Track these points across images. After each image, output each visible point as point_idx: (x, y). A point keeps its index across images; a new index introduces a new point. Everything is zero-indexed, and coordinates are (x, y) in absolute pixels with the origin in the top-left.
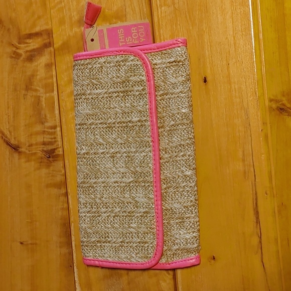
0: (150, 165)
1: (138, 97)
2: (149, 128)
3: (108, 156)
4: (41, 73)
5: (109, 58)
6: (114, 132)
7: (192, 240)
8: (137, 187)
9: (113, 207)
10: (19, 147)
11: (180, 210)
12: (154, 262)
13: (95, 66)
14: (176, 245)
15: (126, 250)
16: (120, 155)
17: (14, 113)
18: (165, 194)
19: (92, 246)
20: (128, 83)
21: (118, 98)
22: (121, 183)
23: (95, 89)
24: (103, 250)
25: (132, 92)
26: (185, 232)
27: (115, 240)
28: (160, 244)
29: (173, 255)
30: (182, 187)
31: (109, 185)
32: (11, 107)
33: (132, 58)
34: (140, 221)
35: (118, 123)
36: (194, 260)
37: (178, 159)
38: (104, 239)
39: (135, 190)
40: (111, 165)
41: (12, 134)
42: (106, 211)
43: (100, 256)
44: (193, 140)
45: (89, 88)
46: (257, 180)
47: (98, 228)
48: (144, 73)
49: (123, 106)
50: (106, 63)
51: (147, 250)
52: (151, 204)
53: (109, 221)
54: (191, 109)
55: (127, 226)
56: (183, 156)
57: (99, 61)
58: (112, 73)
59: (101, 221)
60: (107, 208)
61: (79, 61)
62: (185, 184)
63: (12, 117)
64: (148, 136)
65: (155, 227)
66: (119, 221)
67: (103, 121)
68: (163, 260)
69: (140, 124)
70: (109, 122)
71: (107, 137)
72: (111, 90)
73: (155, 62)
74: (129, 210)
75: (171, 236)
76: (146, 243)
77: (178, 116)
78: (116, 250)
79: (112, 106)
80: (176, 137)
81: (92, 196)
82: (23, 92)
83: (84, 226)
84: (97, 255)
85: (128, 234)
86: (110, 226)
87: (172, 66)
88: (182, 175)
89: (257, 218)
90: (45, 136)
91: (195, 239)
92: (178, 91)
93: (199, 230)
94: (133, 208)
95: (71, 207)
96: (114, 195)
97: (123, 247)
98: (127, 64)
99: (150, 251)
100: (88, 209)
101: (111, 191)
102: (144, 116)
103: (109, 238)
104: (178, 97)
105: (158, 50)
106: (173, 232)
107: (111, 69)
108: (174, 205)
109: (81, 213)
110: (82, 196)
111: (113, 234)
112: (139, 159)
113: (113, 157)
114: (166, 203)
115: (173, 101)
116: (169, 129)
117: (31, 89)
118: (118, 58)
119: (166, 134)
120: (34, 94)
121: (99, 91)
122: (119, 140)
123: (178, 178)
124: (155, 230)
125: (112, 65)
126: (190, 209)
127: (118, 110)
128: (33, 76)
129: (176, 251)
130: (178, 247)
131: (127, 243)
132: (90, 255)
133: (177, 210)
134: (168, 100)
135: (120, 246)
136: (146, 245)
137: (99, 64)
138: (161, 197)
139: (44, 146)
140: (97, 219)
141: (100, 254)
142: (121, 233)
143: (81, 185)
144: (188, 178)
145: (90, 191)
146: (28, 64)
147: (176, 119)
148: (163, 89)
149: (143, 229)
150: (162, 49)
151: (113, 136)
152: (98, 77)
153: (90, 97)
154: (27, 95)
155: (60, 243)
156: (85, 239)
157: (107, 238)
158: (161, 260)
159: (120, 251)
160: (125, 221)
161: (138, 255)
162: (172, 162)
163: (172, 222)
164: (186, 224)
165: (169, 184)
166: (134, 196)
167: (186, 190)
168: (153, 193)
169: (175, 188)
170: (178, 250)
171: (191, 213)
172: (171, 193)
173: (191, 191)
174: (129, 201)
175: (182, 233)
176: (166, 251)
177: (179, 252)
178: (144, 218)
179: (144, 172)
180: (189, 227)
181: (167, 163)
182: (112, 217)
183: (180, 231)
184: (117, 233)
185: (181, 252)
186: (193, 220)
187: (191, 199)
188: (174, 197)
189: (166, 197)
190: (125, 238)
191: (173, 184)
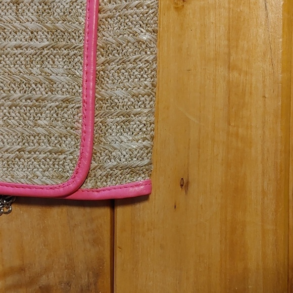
7: (141, 152)
8: (54, 56)
9: (9, 91)
11: (126, 100)
12: (72, 186)
14: (112, 160)
15: (25, 164)
18: (102, 73)
22: (27, 48)
26: (130, 138)
27: (8, 147)
28: (86, 154)
29: (107, 177)
30: (132, 60)
31: (6, 52)
34: (55, 115)
36: (142, 187)
37: (130, 11)
39: (51, 62)
40: (12, 17)
51: (63, 165)
52: (77, 87)
55: (31, 124)
56: (137, 7)
62: (137, 56)
65: (80, 126)
66: (18, 114)
68: (89, 185)
74: (37, 97)
75: (105, 144)
76: (62, 152)
78: (9, 164)
85: (32, 138)
88: (133, 41)
91: (146, 151)
93: (152, 138)
94: (44, 93)
96: (13, 70)
97: (22, 160)
99: (68, 167)
101: (8, 62)
106: (110, 137)
108: (116, 92)
111: (6, 136)
112: (61, 6)
114: (103, 89)
123: (127, 45)
124: (80, 131)
126: (142, 99)
129: (111, 169)
130: (115, 163)
131: (30, 152)
133: (121, 100)
135: (17, 157)
136: (62, 157)
138: (94, 78)
142: (20, 134)
149: (59, 129)
158: (84, 185)
159: (16, 166)
160: (28, 114)
161: (47, 173)
162: (119, 18)
163: (109, 120)
164: (133, 125)
165: (110, 56)
166: (49, 71)
167: (139, 66)
168: (81, 68)
169: (120, 62)
170: (116, 168)
171: (143, 106)
172: (113, 71)
173: (146, 69)
174: (38, 80)
175: (125, 140)
176: (94, 169)
177: (116, 171)
178: (62, 110)
179: (70, 31)
180: (137, 130)
181: (109, 20)
182: (7, 108)
183: (121, 137)
184: (14, 134)
185: (119, 172)
186: (145, 118)
187: (146, 82)
188: (117, 78)
189: (103, 79)
190: (26, 144)
191: (117, 55)
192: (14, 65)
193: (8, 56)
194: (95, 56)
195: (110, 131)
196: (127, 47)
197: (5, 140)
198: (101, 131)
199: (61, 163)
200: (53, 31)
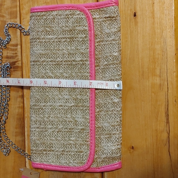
0: (88, 94)
1: (81, 43)
2: (89, 66)
5: (60, 12)
6: (61, 68)
7: (117, 151)
8: (77, 110)
9: (57, 125)
11: (109, 128)
12: (87, 167)
13: (48, 17)
15: (65, 157)
18: (98, 116)
19: (39, 153)
20: (74, 32)
21: (65, 42)
22: (64, 106)
23: (48, 35)
24: (48, 157)
25: (77, 38)
26: (112, 145)
27: (58, 149)
28: (92, 153)
29: (102, 162)
30: (111, 111)
31: (55, 108)
33: (79, 12)
34: (78, 135)
35: (64, 62)
36: (118, 165)
38: (49, 148)
39: (75, 113)
40: (58, 93)
42: (52, 128)
43: (45, 161)
44: (121, 76)
45: (43, 34)
46: (169, 91)
47: (45, 140)
48: (87, 25)
49: (70, 49)
50: (58, 16)
51: (82, 157)
52: (87, 123)
53: (54, 135)
54: (120, 53)
55: (67, 139)
57: (52, 14)
58: (62, 23)
59: (47, 135)
60: (53, 125)
61: (36, 13)
62: (113, 109)
64: (87, 72)
65: (89, 140)
66: (61, 135)
67: (52, 59)
68: (94, 166)
69: (81, 63)
70: (57, 60)
71: (56, 71)
72: (60, 36)
73: (94, 16)
74: (70, 127)
75: (100, 147)
76: (81, 152)
77: (110, 58)
78: (58, 157)
79: (60, 48)
80: (108, 73)
81: (42, 116)
83: (34, 138)
84: (43, 160)
85: (68, 145)
86: (54, 139)
87: (107, 20)
91: (119, 150)
92: (111, 39)
94: (73, 126)
95: (26, 106)
96: (59, 116)
97: (64, 155)
98: (74, 17)
99: (84, 159)
100: (37, 126)
101: (56, 112)
102: (85, 57)
103: (53, 148)
104: (111, 43)
105: (96, 8)
106: (103, 144)
107: (62, 20)
108: (104, 124)
109: (32, 128)
110: (33, 116)
111: (56, 145)
114: (98, 123)
115: (107, 47)
116: (103, 67)
118: (68, 12)
119: (101, 71)
120: (2, 19)
121: (51, 37)
122: (65, 74)
124: (89, 143)
125: (62, 17)
126: (116, 127)
127: (65, 51)
128: (1, 5)
129: (104, 158)
130: (105, 156)
132: (37, 160)
133: (107, 128)
134: (103, 45)
135: (61, 154)
136: (82, 154)
137: (52, 16)
138: (95, 118)
140: (44, 133)
141: (45, 160)
142: (62, 144)
143: (33, 107)
145: (40, 112)
147: (109, 60)
148: (100, 37)
149: (80, 141)
150: (100, 7)
151: (60, 71)
152: (50, 26)
153: (44, 41)
155: (16, 132)
156: (34, 148)
157: (51, 148)
158: (92, 165)
159: (61, 158)
160: (66, 135)
161: (75, 161)
162: (104, 92)
163: (102, 137)
164: (113, 139)
165: (101, 108)
166: (74, 116)
167: (114, 113)
168: (89, 115)
169: (106, 111)
170: (106, 158)
171: (117, 130)
172: (103, 115)
173: (117, 114)
174: (70, 120)
175: (110, 146)
176: (96, 158)
177: (106, 159)
178: (81, 134)
179: (83, 99)
180: (115, 141)
181: (100, 93)
182: (56, 132)
183: (108, 144)
184: (60, 144)
185: (108, 160)
186: (118, 135)
187: (117, 120)
188: (105, 118)
189: (99, 118)
190: (66, 148)
191: (104, 108)
192: (59, 114)
193: (56, 110)
194: (95, 109)
195: (102, 141)
196: (108, 105)
197: (56, 146)
198: (99, 141)
199: (81, 157)
200: (76, 99)
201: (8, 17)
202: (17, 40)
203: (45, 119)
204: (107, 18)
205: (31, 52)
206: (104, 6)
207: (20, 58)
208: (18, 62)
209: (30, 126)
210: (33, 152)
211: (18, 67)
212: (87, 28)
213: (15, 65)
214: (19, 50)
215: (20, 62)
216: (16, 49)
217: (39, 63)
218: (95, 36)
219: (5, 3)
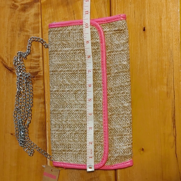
0: (101, 99)
1: (94, 54)
2: (101, 74)
3: (72, 93)
4: (31, 20)
5: (75, 27)
6: (77, 77)
7: (128, 150)
9: (74, 128)
10: (13, 70)
11: (120, 129)
12: (101, 165)
13: (65, 32)
14: (117, 154)
15: (82, 156)
16: (80, 92)
17: (11, 46)
18: (110, 119)
19: (59, 153)
21: (80, 54)
22: (80, 111)
23: (64, 48)
24: (67, 157)
26: (123, 145)
27: (75, 149)
28: (106, 152)
29: (115, 160)
30: (122, 114)
31: (72, 112)
32: (9, 42)
35: (79, 71)
36: (129, 163)
37: (120, 95)
38: (68, 149)
40: (74, 99)
41: (9, 60)
42: (70, 130)
43: (64, 160)
44: (130, 83)
45: (60, 47)
47: (64, 141)
48: (99, 37)
49: (84, 59)
50: (73, 30)
51: (97, 156)
52: (101, 126)
53: (72, 137)
54: (129, 62)
55: (84, 140)
56: (122, 93)
57: (68, 29)
58: (76, 37)
59: (65, 136)
60: (70, 128)
61: (54, 29)
62: (124, 112)
63: (9, 49)
64: (100, 80)
65: (103, 141)
66: (78, 137)
67: (69, 69)
68: (108, 164)
69: (94, 72)
70: (73, 70)
71: (72, 80)
72: (75, 48)
73: (105, 30)
75: (113, 147)
76: (96, 151)
77: (120, 67)
78: (76, 156)
79: (76, 59)
80: (118, 80)
81: (60, 120)
82: (18, 32)
83: (54, 140)
84: (62, 159)
85: (84, 146)
86: (72, 140)
87: (116, 33)
88: (122, 106)
89: (174, 124)
90: (32, 62)
91: (130, 150)
92: (120, 49)
93: (132, 144)
96: (75, 119)
97: (81, 154)
99: (99, 157)
100: (57, 129)
101: (73, 116)
102: (98, 66)
103: (71, 148)
104: (120, 54)
105: (107, 22)
106: (115, 144)
107: (76, 34)
108: (116, 126)
109: (52, 131)
110: (53, 120)
111: (74, 145)
113: (76, 93)
114: (111, 125)
115: (117, 56)
116: (114, 75)
117: (24, 30)
119: (112, 78)
120: (26, 33)
121: (67, 49)
122: (80, 82)
123: (120, 108)
124: (103, 143)
125: (77, 31)
126: (127, 129)
127: (80, 62)
128: (25, 21)
129: (117, 157)
130: (118, 155)
132: (58, 160)
133: (118, 130)
134: (114, 56)
135: (79, 153)
136: (97, 153)
137: (68, 30)
138: (107, 121)
139: (30, 69)
140: (63, 135)
141: (65, 159)
142: (79, 145)
143: (53, 112)
144: (126, 108)
145: (59, 116)
146: (22, 13)
147: (119, 68)
148: (110, 48)
149: (95, 142)
150: (109, 21)
151: (76, 80)
152: (66, 39)
153: (61, 53)
154: (20, 34)
156: (55, 149)
157: (70, 148)
158: (106, 163)
159: (79, 157)
160: (82, 136)
162: (115, 97)
163: (114, 138)
164: (124, 139)
165: (113, 112)
167: (125, 116)
168: (102, 118)
169: (117, 114)
170: (118, 157)
171: (127, 132)
172: (115, 118)
173: (127, 117)
174: (86, 123)
175: (121, 146)
176: (110, 157)
178: (95, 135)
179: (97, 104)
180: (126, 141)
181: (112, 98)
182: (74, 134)
183: (120, 144)
184: (77, 144)
185: (120, 158)
186: (129, 136)
187: (128, 122)
188: (116, 121)
189: (111, 121)
190: (82, 148)
191: (116, 112)
192: (76, 118)
193: (73, 114)
194: (107, 113)
195: (115, 142)
196: (120, 109)
197: (74, 147)
198: (112, 142)
199: (96, 156)
201: (31, 31)
202: (39, 52)
203: (64, 123)
204: (117, 31)
205: (50, 63)
206: (113, 21)
207: (42, 68)
208: (40, 72)
209: (51, 129)
210: (54, 152)
211: (40, 76)
212: (98, 41)
213: (38, 75)
214: (41, 61)
215: (42, 72)
216: (38, 61)
217: (57, 73)
218: (106, 47)
219: (29, 19)
